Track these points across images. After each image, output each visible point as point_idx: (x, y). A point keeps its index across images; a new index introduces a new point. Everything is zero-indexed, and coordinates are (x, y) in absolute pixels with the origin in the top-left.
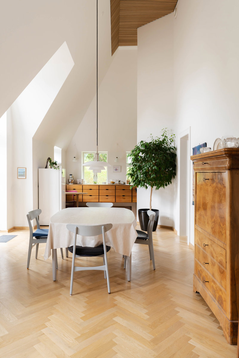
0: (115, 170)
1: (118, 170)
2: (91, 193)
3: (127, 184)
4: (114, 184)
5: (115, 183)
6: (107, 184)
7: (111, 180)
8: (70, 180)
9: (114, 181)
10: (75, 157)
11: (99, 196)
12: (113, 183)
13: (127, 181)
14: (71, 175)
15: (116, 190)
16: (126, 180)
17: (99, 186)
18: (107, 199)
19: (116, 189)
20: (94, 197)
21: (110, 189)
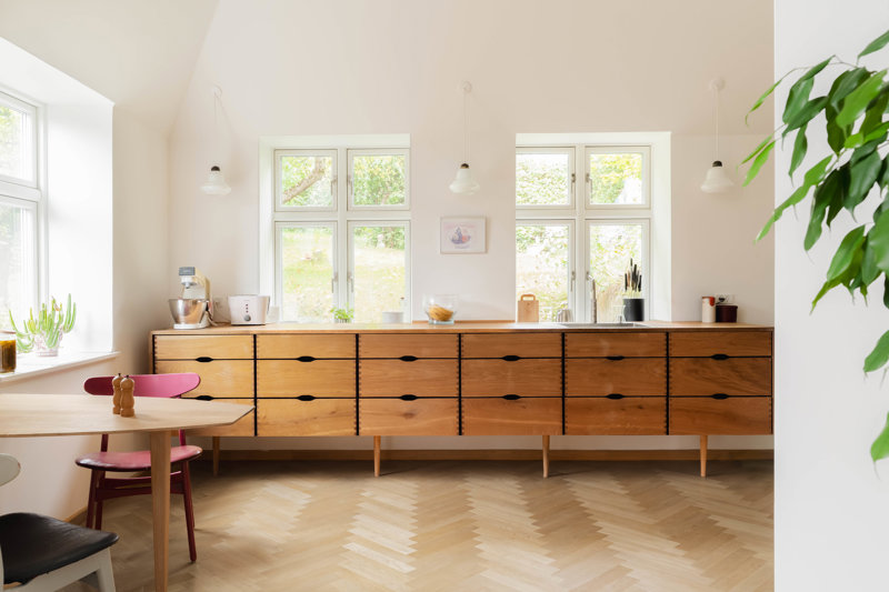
0: (453, 241)
1: (469, 243)
2: (305, 379)
3: (520, 321)
4: (451, 326)
5: (455, 318)
6: (407, 324)
7: (432, 301)
8: (180, 305)
9: (449, 307)
10: (216, 169)
11: (358, 397)
12: (445, 316)
13: (521, 302)
14: (191, 271)
15: (464, 362)
16: (518, 298)
17: (357, 336)
18: (409, 415)
19: (464, 355)
20: (329, 405)
21: (425, 352)
